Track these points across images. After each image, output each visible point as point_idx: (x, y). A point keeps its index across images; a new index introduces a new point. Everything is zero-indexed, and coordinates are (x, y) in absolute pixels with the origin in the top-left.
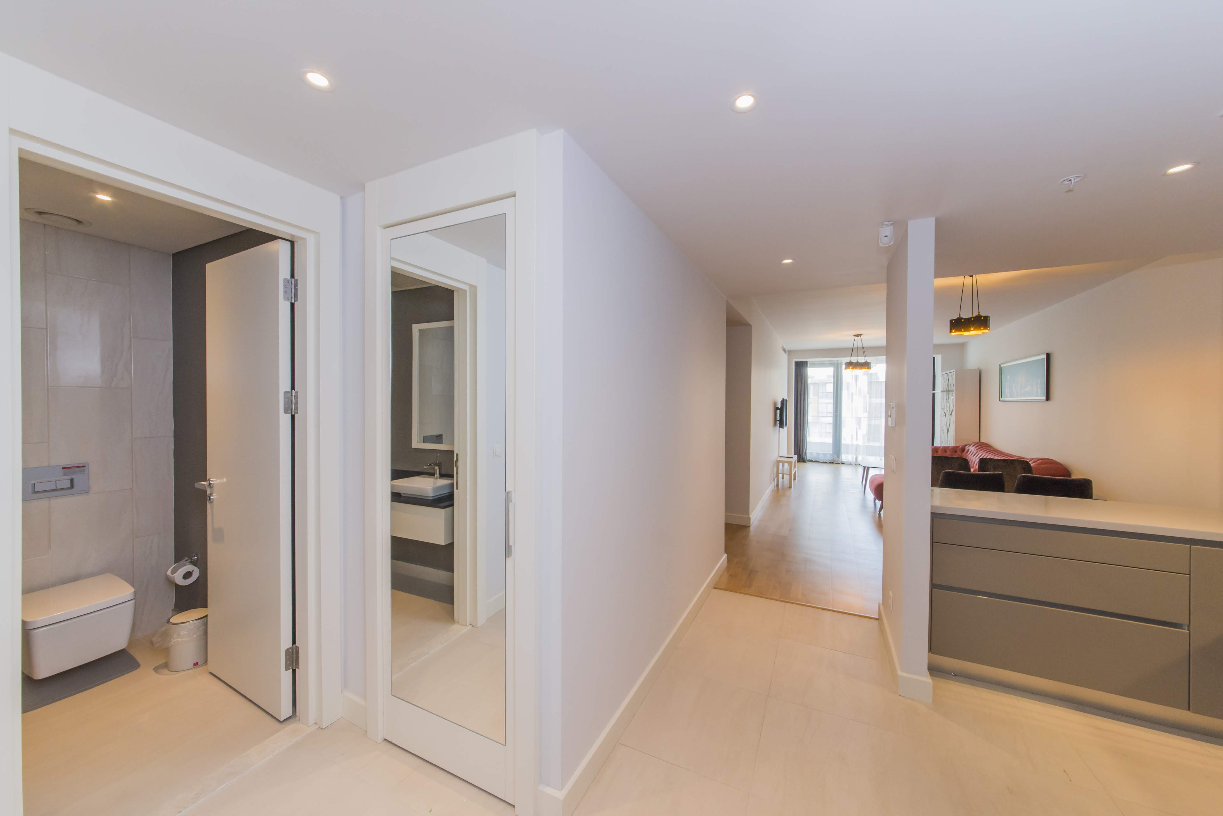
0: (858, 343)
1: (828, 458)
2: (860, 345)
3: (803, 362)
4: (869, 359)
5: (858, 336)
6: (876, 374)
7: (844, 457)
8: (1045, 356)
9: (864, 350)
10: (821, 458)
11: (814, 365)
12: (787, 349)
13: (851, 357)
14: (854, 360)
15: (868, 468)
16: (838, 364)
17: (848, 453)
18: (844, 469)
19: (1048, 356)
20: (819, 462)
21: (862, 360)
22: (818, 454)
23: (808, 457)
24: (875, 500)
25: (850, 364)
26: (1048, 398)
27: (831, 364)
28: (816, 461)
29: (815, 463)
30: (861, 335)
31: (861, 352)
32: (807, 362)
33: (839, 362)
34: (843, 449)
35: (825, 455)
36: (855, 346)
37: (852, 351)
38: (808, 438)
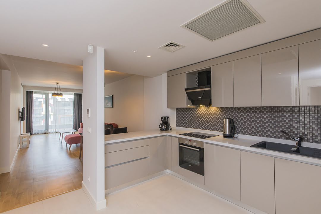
0: (58, 86)
1: (43, 132)
2: (59, 87)
3: (30, 91)
4: (62, 93)
5: (58, 83)
6: (65, 98)
7: (50, 131)
8: (112, 96)
9: (60, 89)
10: (40, 132)
11: (36, 93)
12: (23, 85)
13: (55, 91)
14: (56, 92)
15: (63, 133)
16: (47, 93)
17: (51, 129)
18: (50, 135)
19: (113, 95)
20: (39, 134)
21: (59, 92)
22: (38, 131)
23: (34, 132)
24: (67, 144)
25: (54, 94)
26: (113, 107)
27: (44, 93)
28: (37, 134)
29: (37, 135)
30: (59, 83)
31: (59, 89)
32: (32, 91)
33: (48, 93)
34: (50, 127)
35: (42, 131)
36: (57, 87)
37: (55, 89)
38: (33, 124)
